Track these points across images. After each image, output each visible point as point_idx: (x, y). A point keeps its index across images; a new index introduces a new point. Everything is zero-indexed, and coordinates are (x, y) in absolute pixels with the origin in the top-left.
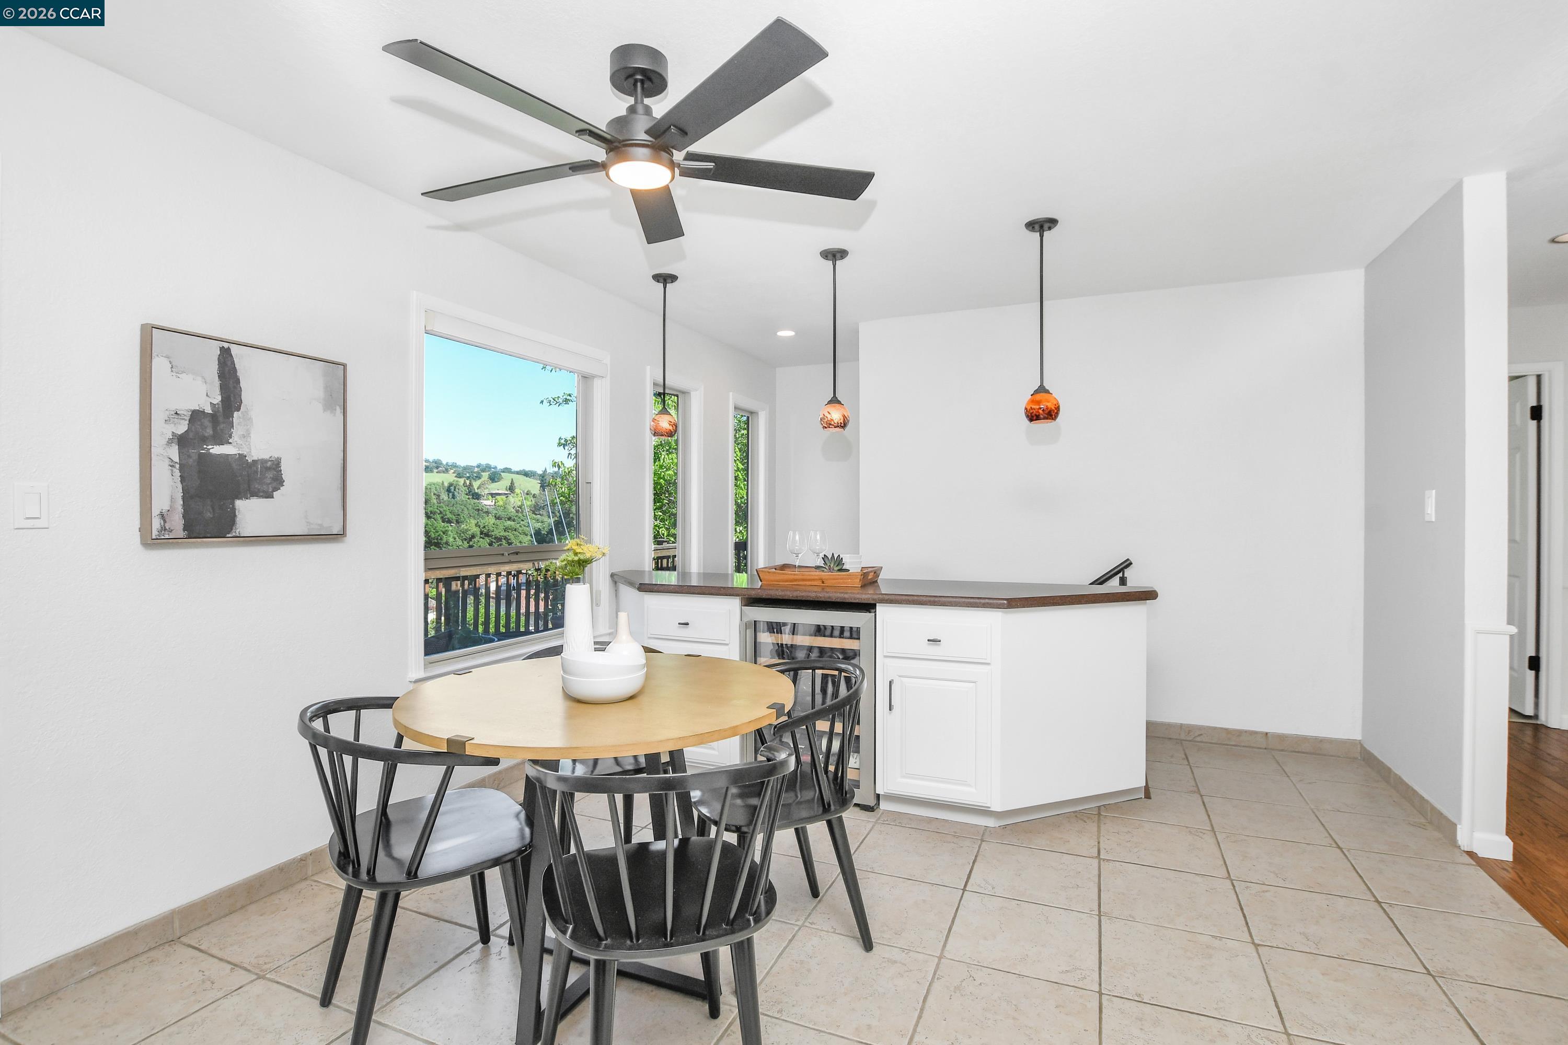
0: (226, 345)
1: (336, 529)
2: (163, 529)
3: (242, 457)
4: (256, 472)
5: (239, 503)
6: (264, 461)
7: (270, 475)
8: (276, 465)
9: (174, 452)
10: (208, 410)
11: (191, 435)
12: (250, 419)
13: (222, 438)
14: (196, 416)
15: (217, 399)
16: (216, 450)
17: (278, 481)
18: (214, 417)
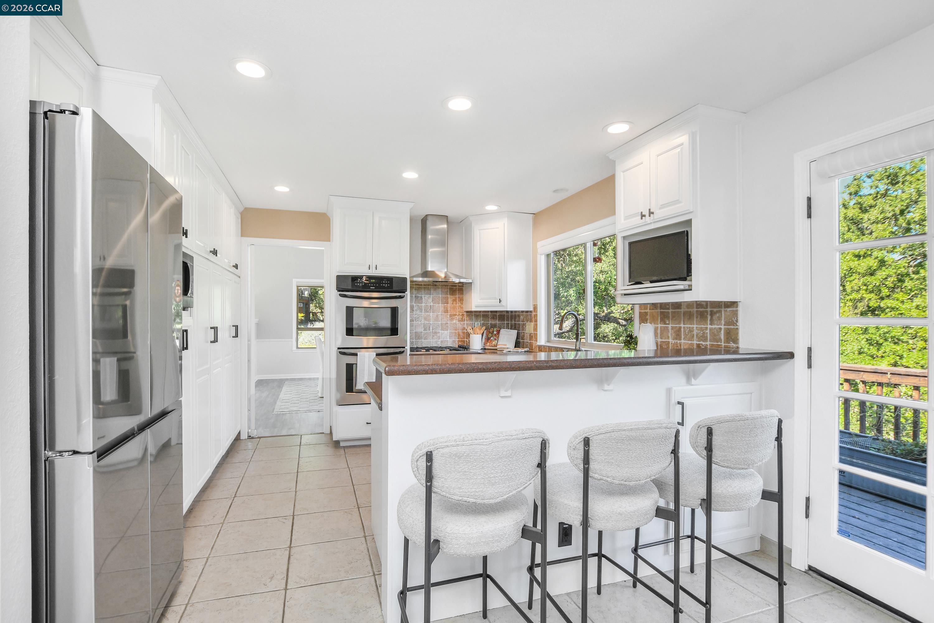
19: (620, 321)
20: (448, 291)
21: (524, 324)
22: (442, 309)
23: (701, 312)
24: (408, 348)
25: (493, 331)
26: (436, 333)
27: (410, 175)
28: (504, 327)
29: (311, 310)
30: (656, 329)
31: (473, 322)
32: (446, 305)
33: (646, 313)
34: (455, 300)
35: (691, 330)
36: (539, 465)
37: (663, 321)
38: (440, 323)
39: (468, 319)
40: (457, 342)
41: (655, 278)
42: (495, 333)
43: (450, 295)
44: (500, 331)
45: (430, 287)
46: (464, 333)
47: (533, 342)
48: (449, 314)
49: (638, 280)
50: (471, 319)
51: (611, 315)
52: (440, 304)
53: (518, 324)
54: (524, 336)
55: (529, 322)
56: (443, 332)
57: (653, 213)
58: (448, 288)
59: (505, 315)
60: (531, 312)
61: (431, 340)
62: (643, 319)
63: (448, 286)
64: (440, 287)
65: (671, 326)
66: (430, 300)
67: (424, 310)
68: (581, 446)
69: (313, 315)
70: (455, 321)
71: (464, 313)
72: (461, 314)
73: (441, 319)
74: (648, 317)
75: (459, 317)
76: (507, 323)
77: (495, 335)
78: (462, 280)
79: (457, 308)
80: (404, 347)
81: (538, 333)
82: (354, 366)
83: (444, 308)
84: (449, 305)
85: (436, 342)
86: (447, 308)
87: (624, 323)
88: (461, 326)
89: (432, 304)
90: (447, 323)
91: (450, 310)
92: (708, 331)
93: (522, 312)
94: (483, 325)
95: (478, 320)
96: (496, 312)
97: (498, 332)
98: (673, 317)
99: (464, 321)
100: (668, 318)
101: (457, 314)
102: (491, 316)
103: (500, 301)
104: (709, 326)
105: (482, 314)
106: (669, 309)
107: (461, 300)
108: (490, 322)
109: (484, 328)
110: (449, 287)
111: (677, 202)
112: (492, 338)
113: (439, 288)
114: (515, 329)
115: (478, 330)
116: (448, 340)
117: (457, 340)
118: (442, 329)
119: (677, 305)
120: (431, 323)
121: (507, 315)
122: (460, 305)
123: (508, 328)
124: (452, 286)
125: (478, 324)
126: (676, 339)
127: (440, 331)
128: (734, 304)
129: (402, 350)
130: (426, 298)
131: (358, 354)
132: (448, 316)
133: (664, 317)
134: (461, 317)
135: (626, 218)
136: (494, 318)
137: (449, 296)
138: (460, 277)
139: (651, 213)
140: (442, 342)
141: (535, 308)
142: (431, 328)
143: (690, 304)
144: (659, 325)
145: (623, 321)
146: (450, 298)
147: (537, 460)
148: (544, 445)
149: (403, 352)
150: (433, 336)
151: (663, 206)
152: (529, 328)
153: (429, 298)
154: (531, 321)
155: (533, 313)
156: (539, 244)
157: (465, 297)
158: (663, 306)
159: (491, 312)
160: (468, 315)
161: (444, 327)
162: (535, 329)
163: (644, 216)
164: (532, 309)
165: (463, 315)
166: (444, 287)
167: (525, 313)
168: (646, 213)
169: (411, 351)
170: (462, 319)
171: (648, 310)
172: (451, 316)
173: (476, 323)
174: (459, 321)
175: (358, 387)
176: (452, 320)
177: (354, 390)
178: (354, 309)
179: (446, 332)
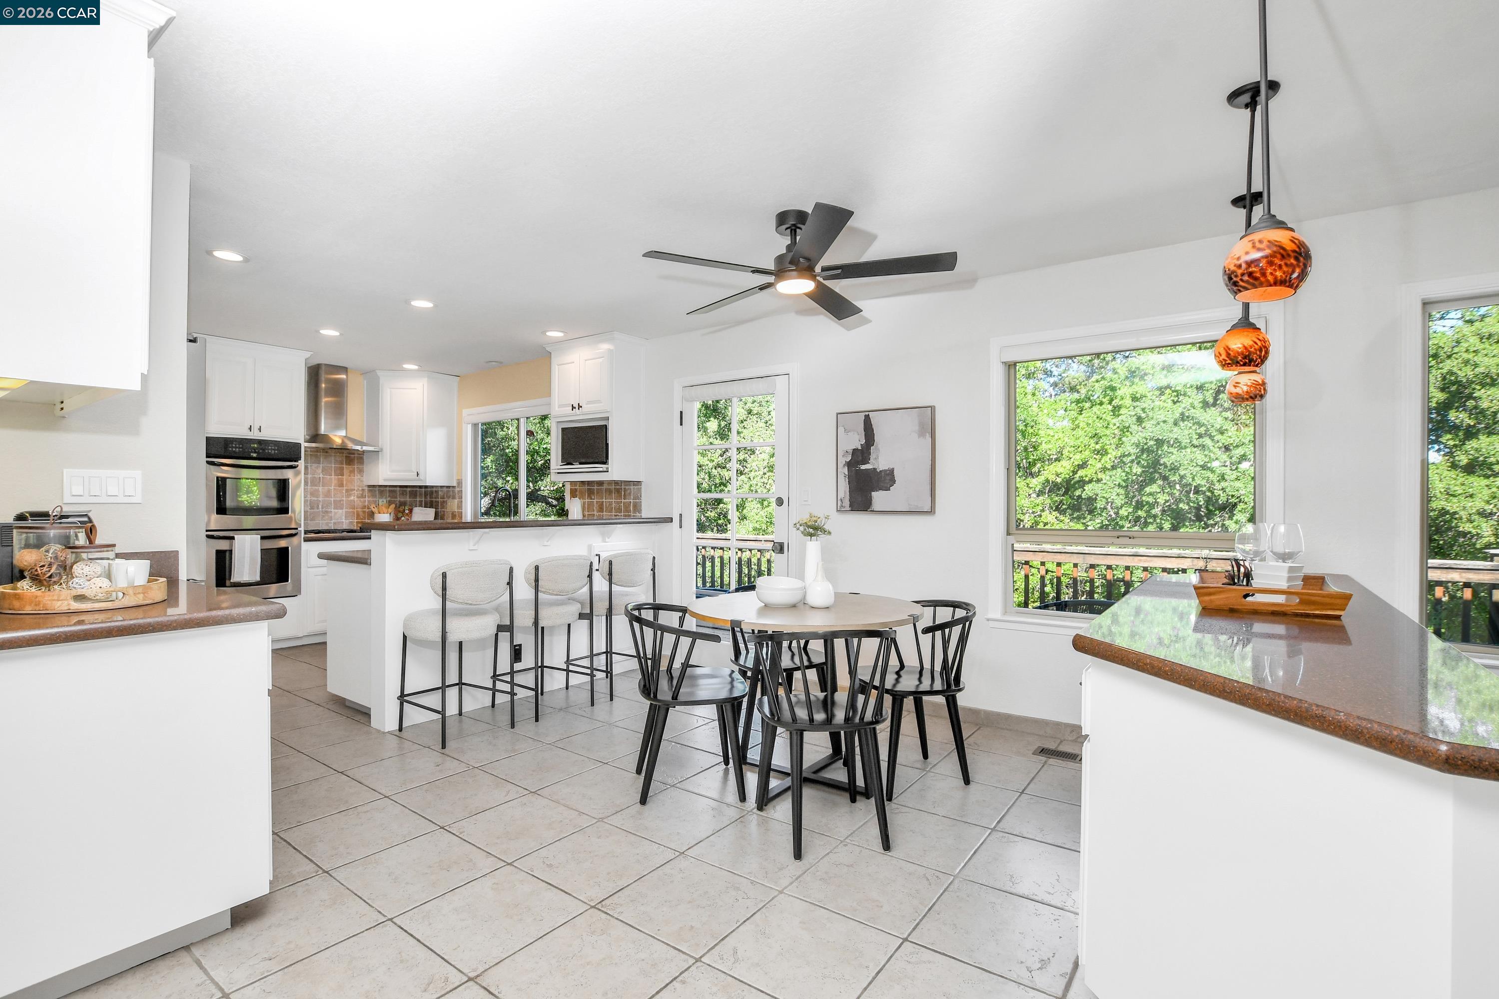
0: (867, 413)
1: (927, 508)
2: (842, 506)
3: (875, 469)
4: (881, 477)
5: (873, 493)
6: (885, 471)
7: (888, 478)
8: (892, 471)
9: (846, 470)
10: (860, 448)
11: (853, 461)
12: (879, 450)
13: (866, 461)
14: (855, 451)
15: (863, 441)
16: (863, 467)
17: (893, 481)
18: (862, 450)
19: (550, 500)
20: (343, 460)
21: (444, 501)
22: (335, 482)
23: (617, 489)
24: (302, 529)
25: (404, 510)
26: (326, 512)
27: (330, 332)
28: (416, 504)
30: (584, 503)
31: (378, 499)
32: (340, 477)
33: (576, 490)
34: (352, 471)
35: (611, 504)
36: (508, 583)
37: (590, 497)
38: (332, 499)
39: (370, 494)
40: (353, 522)
41: (583, 461)
42: (407, 512)
43: (346, 466)
44: (412, 509)
46: (364, 512)
48: (345, 488)
49: (571, 460)
50: (374, 496)
51: (539, 493)
52: (333, 476)
53: (436, 502)
54: (444, 515)
55: (450, 500)
56: (336, 511)
57: (581, 407)
60: (454, 487)
61: (321, 522)
62: (573, 494)
64: (335, 455)
65: (596, 501)
66: (320, 470)
67: (311, 483)
68: (533, 571)
70: (352, 498)
71: (365, 488)
72: (360, 489)
73: (334, 495)
74: (578, 493)
75: (359, 493)
76: (419, 501)
77: (407, 514)
78: (365, 448)
79: (356, 481)
80: (297, 529)
81: (463, 511)
82: (227, 554)
83: (339, 481)
84: (344, 477)
85: (327, 524)
86: (342, 481)
87: (555, 502)
88: (360, 504)
89: (321, 476)
90: (343, 500)
91: (346, 484)
92: (622, 505)
93: (442, 487)
94: (390, 503)
95: (383, 497)
97: (411, 511)
98: (597, 493)
99: (365, 498)
100: (593, 493)
101: (356, 488)
102: (399, 492)
103: (418, 474)
104: (623, 500)
106: (593, 488)
107: (360, 471)
108: (398, 499)
109: (393, 506)
110: (344, 455)
111: (599, 401)
113: (332, 456)
114: (431, 507)
115: (384, 509)
116: (344, 521)
117: (354, 520)
118: (336, 508)
119: (600, 483)
120: (319, 499)
121: (421, 490)
122: (359, 477)
123: (421, 506)
124: (350, 454)
125: (383, 502)
126: (600, 512)
127: (333, 510)
128: (639, 483)
129: (293, 532)
130: (313, 467)
131: (235, 537)
132: (344, 492)
133: (591, 493)
134: (361, 493)
135: (560, 406)
136: (403, 494)
137: (344, 466)
138: (362, 444)
139: (580, 407)
140: (335, 523)
141: (460, 483)
142: (320, 507)
143: (610, 482)
144: (587, 500)
145: (553, 501)
146: (346, 469)
147: (507, 580)
148: (511, 569)
149: (297, 535)
151: (589, 403)
152: (452, 505)
153: (317, 468)
154: (454, 498)
155: (457, 489)
156: (465, 413)
157: (366, 468)
158: (589, 483)
160: (369, 491)
161: (338, 505)
162: (460, 506)
163: (575, 408)
164: (455, 484)
165: (363, 490)
166: (339, 455)
167: (445, 489)
168: (576, 405)
169: (305, 534)
170: (362, 495)
171: (578, 487)
172: (347, 491)
173: (381, 500)
174: (358, 497)
175: (235, 578)
176: (349, 496)
177: (228, 583)
178: (228, 480)
179: (340, 511)
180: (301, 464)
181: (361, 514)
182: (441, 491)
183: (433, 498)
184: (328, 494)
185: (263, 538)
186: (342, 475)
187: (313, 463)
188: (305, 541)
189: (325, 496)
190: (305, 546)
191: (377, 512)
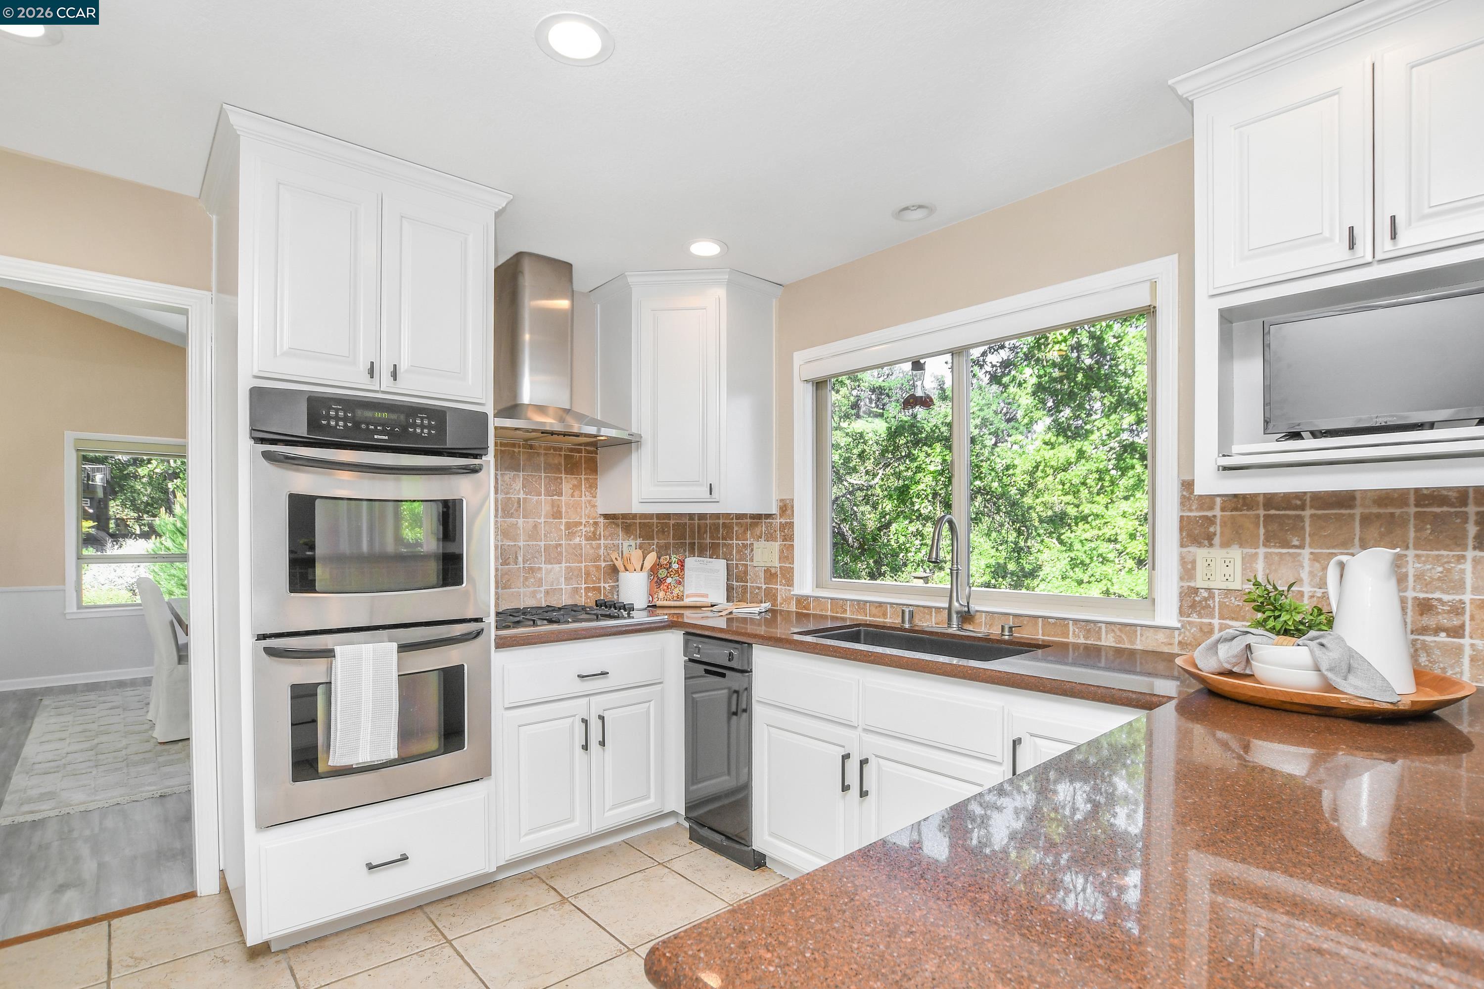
21: (745, 546)
22: (545, 508)
24: (490, 617)
25: (669, 563)
26: (532, 570)
28: (691, 552)
29: (111, 513)
31: (620, 542)
32: (556, 497)
33: (1208, 521)
34: (578, 487)
37: (1277, 538)
38: (542, 543)
39: (607, 532)
40: (583, 591)
42: (675, 566)
43: (567, 473)
44: (682, 561)
45: (516, 450)
46: (599, 569)
47: (779, 587)
48: (564, 520)
50: (615, 535)
52: (543, 497)
53: (727, 545)
54: (746, 573)
55: (764, 541)
56: (549, 566)
58: (560, 455)
59: (686, 523)
60: (770, 516)
61: (522, 590)
63: (561, 449)
64: (543, 452)
65: (1311, 553)
66: (518, 485)
67: (507, 507)
69: (117, 525)
70: (577, 540)
71: (599, 520)
72: (591, 521)
73: (545, 535)
74: (1217, 529)
75: (588, 529)
76: (695, 544)
77: (677, 571)
79: (583, 505)
80: (481, 617)
81: (796, 566)
82: (320, 691)
83: (553, 506)
84: (563, 498)
86: (558, 506)
88: (592, 551)
89: (522, 496)
90: (560, 545)
91: (567, 512)
93: (742, 516)
94: (644, 550)
95: (630, 537)
96: (668, 516)
97: (681, 565)
99: (600, 539)
101: (584, 521)
102: (657, 527)
105: (638, 521)
106: (1303, 509)
107: (593, 486)
109: (650, 555)
110: (563, 453)
112: (669, 580)
113: (538, 454)
114: (718, 556)
116: (563, 586)
117: (583, 586)
118: (548, 561)
120: (521, 544)
121: (691, 524)
122: (589, 498)
124: (572, 450)
125: (632, 546)
127: (543, 566)
129: (473, 627)
130: (507, 478)
131: (338, 650)
132: (563, 528)
134: (592, 529)
136: (663, 530)
137: (563, 476)
140: (547, 592)
141: (786, 508)
142: (520, 559)
146: (567, 484)
149: (479, 633)
150: (526, 579)
152: (765, 554)
153: (514, 479)
154: (771, 539)
155: (778, 520)
156: (799, 357)
157: (602, 479)
159: (659, 516)
160: (608, 525)
161: (553, 555)
162: (787, 557)
164: (773, 510)
165: (596, 524)
166: (552, 451)
167: (748, 520)
169: (497, 628)
170: (594, 533)
171: (1217, 513)
172: (568, 526)
173: (626, 544)
174: (587, 539)
175: (337, 758)
176: (570, 535)
177: (321, 768)
178: (317, 502)
179: (557, 567)
180: (489, 459)
181: (593, 570)
182: (737, 524)
183: (718, 538)
184: (534, 533)
185: (404, 648)
186: (560, 494)
187: (507, 469)
188: (498, 646)
189: (530, 536)
190: (501, 660)
191: (622, 568)
